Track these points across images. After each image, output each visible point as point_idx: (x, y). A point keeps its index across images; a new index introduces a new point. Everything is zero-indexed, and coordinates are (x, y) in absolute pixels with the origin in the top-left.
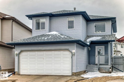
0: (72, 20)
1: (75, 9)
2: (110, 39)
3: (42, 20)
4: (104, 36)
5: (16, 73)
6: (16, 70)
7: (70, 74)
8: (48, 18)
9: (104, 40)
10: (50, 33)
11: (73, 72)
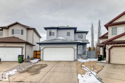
0: (69, 32)
1: (68, 26)
2: (87, 42)
3: (53, 31)
4: (83, 41)
5: (41, 60)
6: (41, 58)
7: (73, 60)
8: (56, 30)
9: (83, 42)
10: (57, 38)
11: (75, 59)
